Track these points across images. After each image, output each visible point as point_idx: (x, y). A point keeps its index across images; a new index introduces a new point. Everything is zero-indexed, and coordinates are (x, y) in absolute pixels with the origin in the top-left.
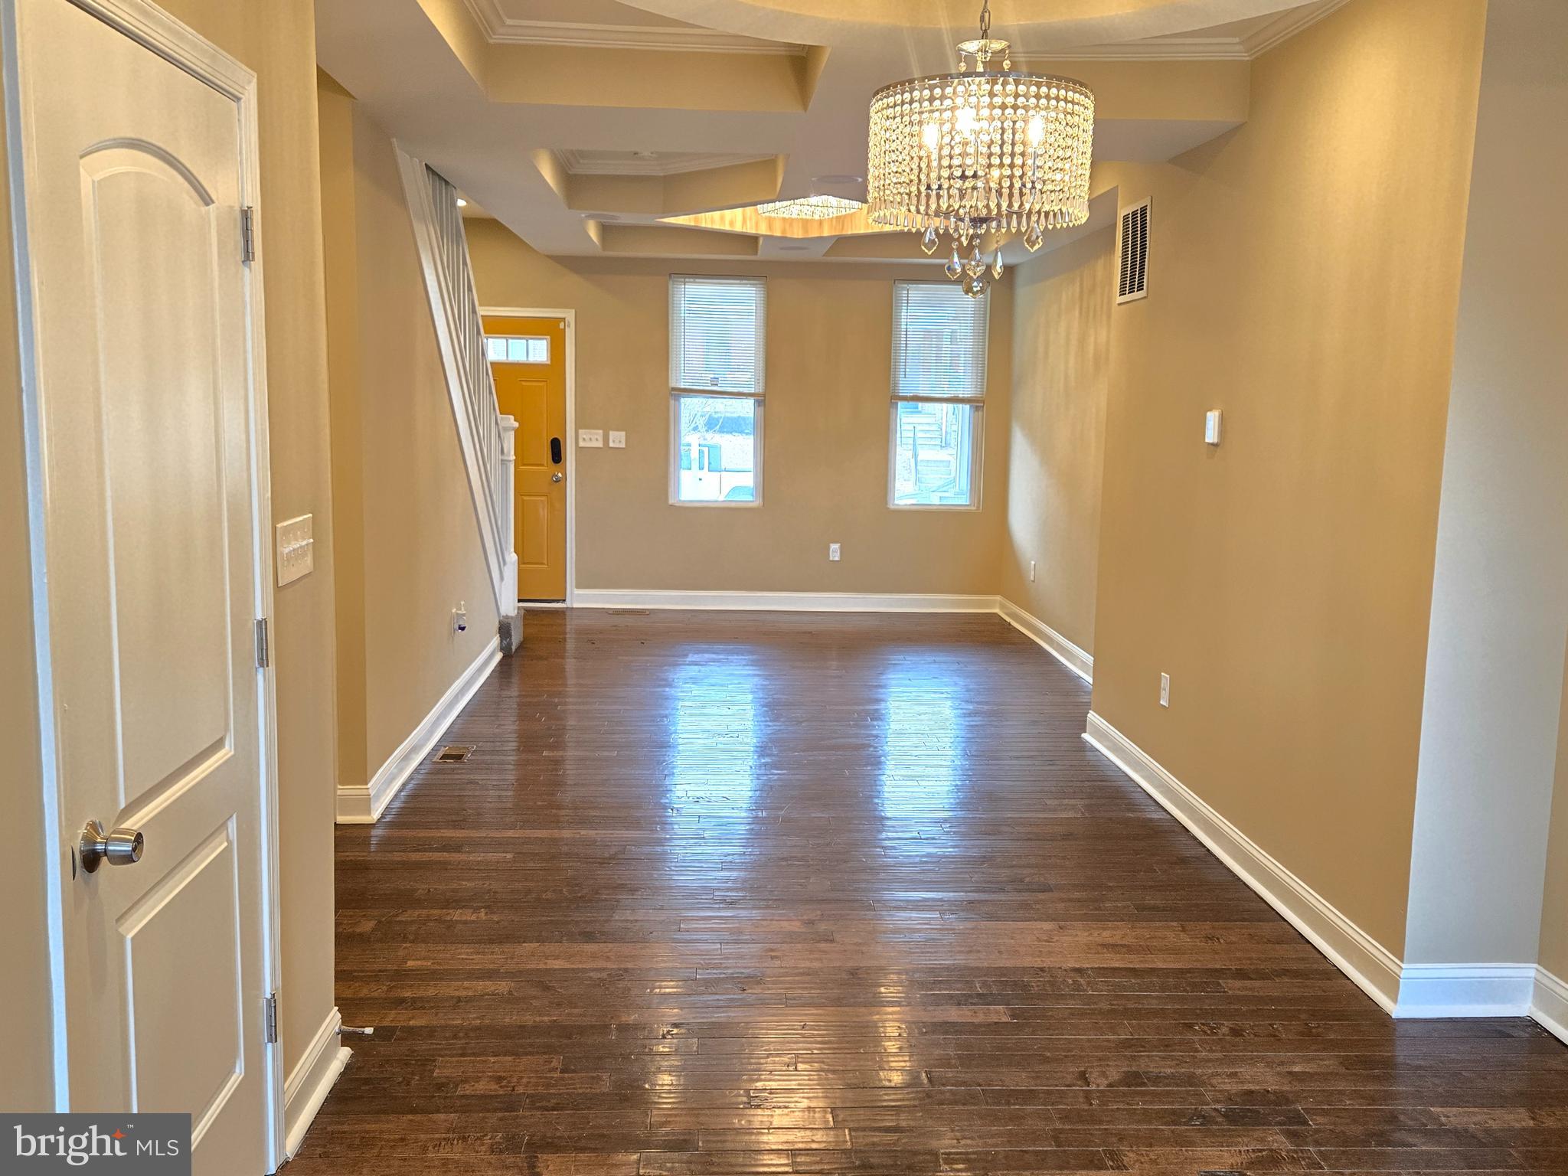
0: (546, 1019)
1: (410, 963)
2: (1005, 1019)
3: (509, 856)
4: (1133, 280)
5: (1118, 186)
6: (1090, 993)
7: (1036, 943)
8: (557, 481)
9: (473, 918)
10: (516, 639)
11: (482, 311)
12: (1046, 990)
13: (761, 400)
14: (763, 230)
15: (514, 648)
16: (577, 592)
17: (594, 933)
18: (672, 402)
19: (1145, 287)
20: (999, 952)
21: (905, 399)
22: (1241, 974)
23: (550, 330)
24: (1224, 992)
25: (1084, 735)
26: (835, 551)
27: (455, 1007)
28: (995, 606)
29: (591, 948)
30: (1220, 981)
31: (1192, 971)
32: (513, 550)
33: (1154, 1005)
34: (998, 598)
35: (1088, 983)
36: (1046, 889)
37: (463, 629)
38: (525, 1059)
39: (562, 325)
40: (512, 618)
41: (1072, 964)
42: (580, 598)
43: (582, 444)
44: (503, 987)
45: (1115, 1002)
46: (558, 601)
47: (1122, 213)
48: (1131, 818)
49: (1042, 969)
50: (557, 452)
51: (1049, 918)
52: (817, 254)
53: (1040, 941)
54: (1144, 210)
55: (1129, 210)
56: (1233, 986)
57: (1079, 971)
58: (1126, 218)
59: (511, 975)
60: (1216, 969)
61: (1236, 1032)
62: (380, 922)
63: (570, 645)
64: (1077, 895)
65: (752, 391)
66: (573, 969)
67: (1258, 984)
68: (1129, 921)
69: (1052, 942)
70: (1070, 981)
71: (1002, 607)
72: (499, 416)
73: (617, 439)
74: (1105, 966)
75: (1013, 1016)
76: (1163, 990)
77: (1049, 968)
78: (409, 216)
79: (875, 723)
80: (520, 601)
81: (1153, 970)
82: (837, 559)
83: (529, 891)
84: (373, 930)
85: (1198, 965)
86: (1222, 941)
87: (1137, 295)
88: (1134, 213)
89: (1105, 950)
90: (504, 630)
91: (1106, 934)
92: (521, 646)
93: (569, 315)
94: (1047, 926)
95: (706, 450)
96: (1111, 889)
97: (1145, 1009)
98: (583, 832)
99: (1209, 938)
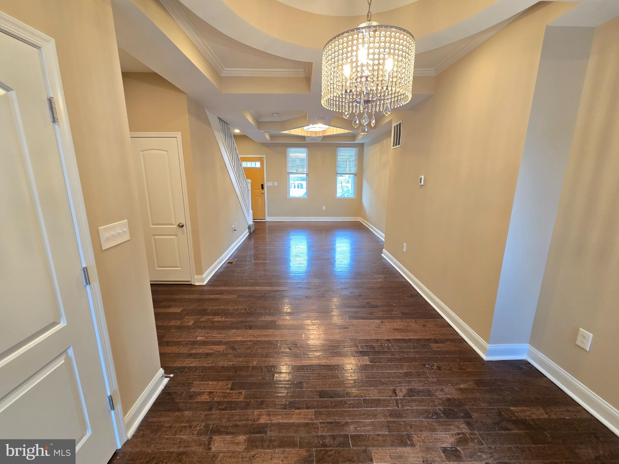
0: (231, 363)
1: (199, 338)
2: (368, 363)
3: (236, 296)
4: (397, 142)
5: (392, 119)
6: (393, 350)
7: (375, 329)
8: (263, 193)
9: (221, 320)
10: (252, 230)
11: (240, 156)
12: (380, 349)
13: (307, 174)
14: (306, 135)
15: (252, 232)
16: (268, 217)
17: (252, 326)
18: (288, 175)
19: (400, 144)
20: (365, 333)
21: (339, 174)
22: (436, 341)
23: (261, 160)
24: (432, 349)
25: (382, 255)
26: (324, 208)
27: (206, 357)
28: (359, 219)
29: (250, 332)
30: (430, 344)
31: (421, 340)
32: (251, 210)
33: (412, 355)
34: (360, 217)
35: (392, 346)
36: (377, 307)
37: (235, 230)
38: (221, 382)
39: (263, 159)
40: (251, 225)
41: (386, 338)
42: (268, 219)
43: (268, 185)
44: (221, 348)
45: (401, 355)
46: (264, 219)
47: (393, 125)
48: (396, 281)
49: (378, 340)
50: (262, 187)
51: (379, 318)
52: (319, 141)
53: (377, 328)
54: (400, 124)
55: (396, 125)
56: (434, 346)
57: (388, 340)
58: (395, 127)
59: (226, 343)
60: (428, 339)
61: (439, 368)
62: (195, 321)
63: (267, 230)
64: (385, 309)
65: (305, 172)
66: (244, 341)
67: (441, 345)
68: (400, 319)
69: (380, 328)
70: (386, 345)
71: (361, 219)
72: (246, 180)
73: (276, 184)
74: (396, 338)
75: (371, 362)
76: (414, 348)
77: (380, 339)
78: (212, 129)
79: (332, 251)
80: (253, 220)
81: (410, 339)
82: (325, 209)
83: (238, 309)
84: (193, 324)
85: (422, 337)
86: (427, 327)
87: (398, 146)
88: (397, 125)
89: (395, 332)
90: (249, 228)
91: (395, 324)
92: (254, 231)
93: (264, 156)
94: (378, 321)
95: (300, 185)
96: (394, 306)
97: (410, 357)
98: (256, 288)
99: (424, 326)
